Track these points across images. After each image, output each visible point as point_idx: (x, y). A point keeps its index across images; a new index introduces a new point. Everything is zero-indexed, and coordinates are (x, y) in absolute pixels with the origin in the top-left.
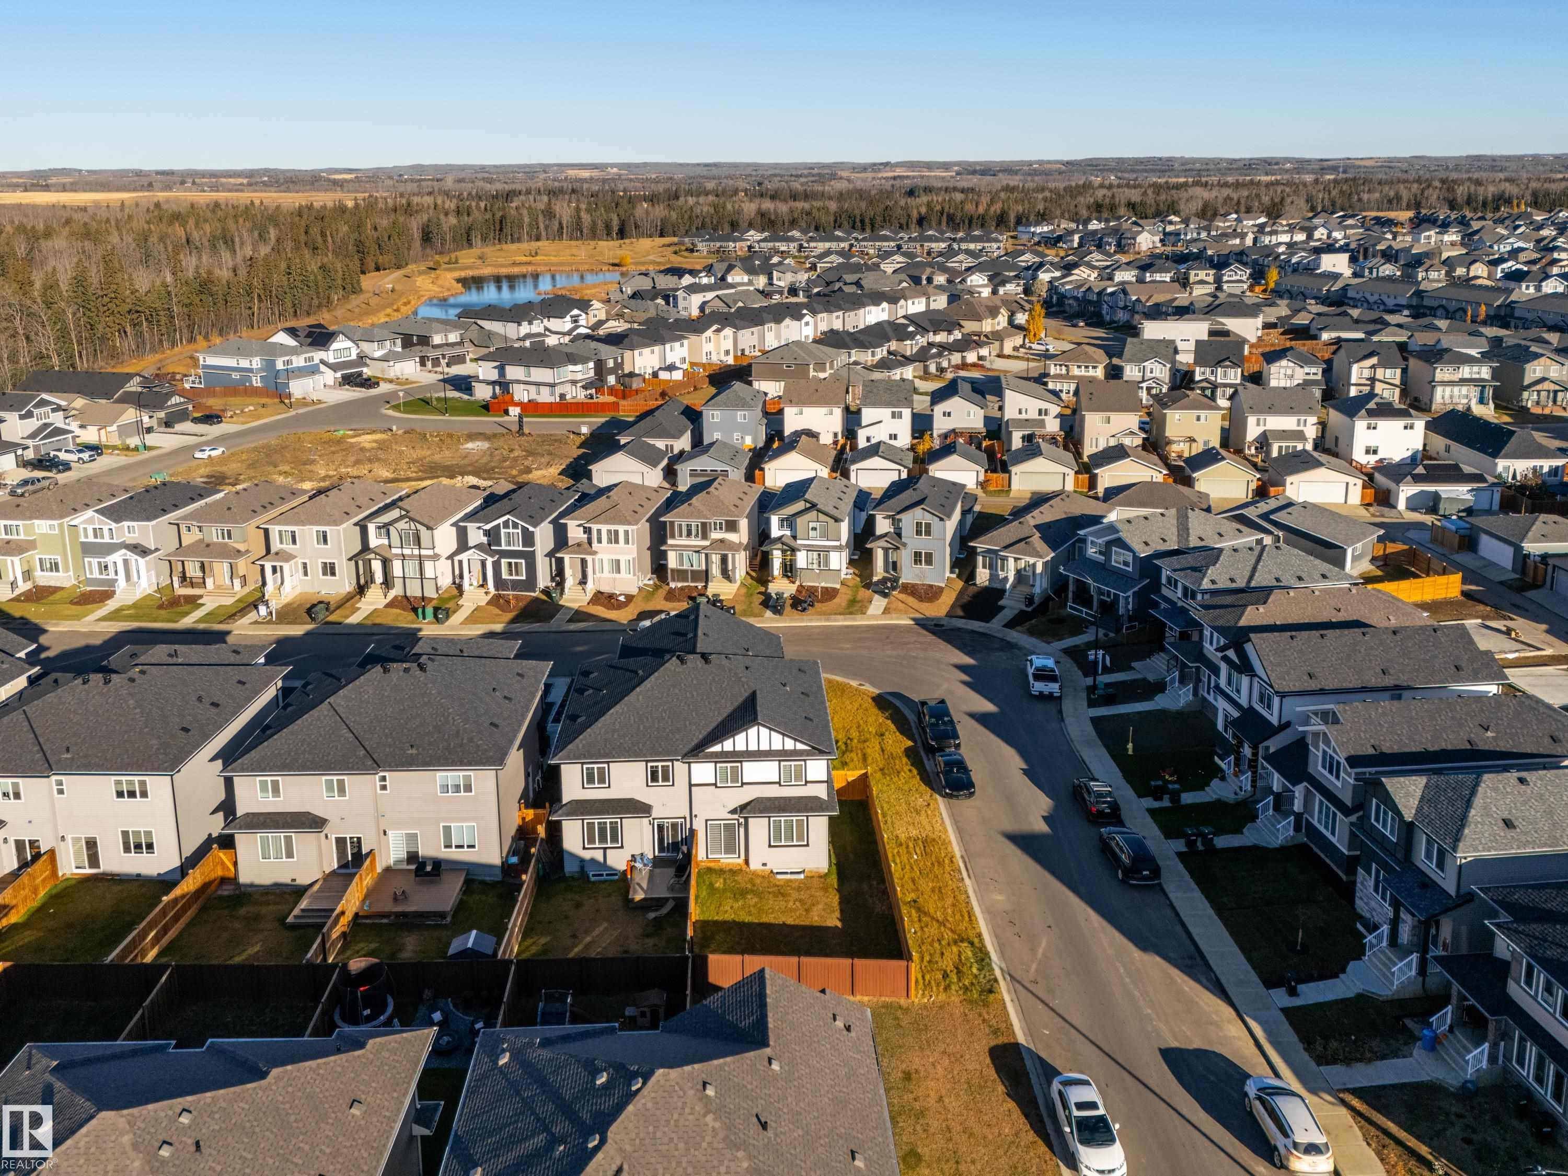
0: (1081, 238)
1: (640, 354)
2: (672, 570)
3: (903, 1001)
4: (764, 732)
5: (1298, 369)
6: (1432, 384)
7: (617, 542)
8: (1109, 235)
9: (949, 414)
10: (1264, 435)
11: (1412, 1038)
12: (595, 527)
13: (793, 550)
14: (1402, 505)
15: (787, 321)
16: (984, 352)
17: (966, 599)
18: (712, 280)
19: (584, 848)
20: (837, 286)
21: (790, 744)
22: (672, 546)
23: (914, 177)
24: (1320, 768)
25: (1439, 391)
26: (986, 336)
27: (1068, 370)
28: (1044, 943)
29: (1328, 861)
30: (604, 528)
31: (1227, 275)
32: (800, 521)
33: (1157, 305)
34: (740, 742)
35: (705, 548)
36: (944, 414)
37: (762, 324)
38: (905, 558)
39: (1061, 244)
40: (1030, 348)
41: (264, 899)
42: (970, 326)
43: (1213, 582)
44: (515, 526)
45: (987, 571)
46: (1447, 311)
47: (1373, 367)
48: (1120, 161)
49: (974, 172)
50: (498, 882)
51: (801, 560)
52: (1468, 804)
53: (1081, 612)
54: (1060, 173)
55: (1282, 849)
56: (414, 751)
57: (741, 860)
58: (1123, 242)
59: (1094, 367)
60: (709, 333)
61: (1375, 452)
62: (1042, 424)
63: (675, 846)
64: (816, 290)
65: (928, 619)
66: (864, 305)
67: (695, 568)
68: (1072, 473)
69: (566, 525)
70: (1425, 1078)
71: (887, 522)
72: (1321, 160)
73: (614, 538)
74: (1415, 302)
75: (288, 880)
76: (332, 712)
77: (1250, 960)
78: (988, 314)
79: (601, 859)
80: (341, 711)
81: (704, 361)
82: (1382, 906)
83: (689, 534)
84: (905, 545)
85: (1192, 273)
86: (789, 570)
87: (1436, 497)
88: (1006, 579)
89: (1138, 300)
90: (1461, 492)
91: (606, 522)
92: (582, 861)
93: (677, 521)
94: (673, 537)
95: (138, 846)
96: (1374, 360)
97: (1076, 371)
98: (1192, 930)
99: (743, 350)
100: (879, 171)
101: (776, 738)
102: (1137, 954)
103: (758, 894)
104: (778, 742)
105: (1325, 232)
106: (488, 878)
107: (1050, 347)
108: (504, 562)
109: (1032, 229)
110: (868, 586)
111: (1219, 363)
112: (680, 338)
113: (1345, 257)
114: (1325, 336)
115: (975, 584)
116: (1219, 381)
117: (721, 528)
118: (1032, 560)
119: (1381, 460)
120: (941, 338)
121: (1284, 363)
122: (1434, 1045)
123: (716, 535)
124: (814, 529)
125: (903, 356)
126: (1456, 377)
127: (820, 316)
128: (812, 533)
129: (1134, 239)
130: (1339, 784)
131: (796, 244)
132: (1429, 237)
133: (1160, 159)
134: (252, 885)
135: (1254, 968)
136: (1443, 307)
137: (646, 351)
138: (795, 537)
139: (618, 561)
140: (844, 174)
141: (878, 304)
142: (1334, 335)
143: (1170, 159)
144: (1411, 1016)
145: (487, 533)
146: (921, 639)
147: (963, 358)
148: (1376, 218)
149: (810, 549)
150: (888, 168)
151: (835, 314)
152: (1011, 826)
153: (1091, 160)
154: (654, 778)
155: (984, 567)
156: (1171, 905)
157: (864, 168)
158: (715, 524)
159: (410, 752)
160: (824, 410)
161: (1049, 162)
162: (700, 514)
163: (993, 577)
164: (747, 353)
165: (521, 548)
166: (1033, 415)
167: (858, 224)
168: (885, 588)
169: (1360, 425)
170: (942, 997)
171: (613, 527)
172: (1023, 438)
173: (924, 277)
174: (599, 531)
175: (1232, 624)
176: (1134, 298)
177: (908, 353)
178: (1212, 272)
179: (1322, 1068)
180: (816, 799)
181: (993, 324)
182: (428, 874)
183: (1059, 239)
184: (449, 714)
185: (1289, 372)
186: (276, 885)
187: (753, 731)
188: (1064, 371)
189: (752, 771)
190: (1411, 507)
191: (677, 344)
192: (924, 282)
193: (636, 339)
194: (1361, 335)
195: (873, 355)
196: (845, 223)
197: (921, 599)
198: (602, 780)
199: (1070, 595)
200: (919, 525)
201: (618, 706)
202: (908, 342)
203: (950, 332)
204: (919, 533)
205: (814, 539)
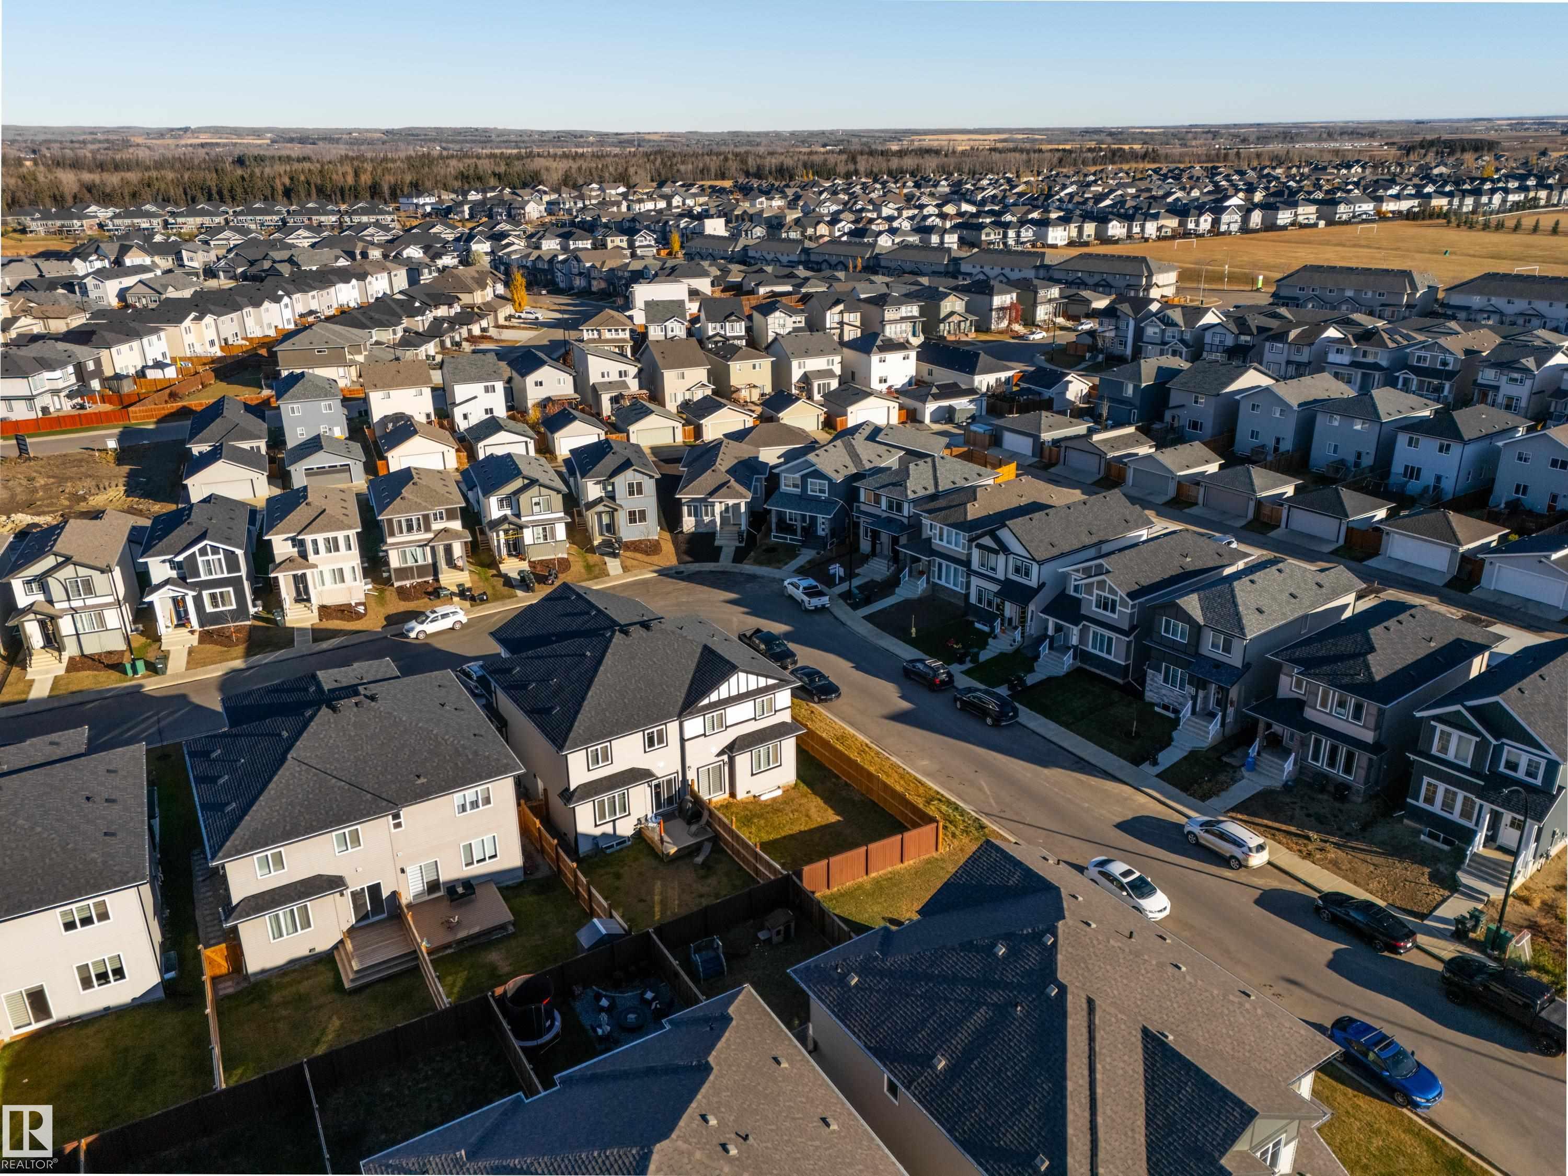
0: (471, 209)
1: (119, 353)
2: (396, 570)
3: (935, 854)
4: (742, 676)
5: (788, 318)
6: (882, 323)
7: (337, 549)
8: (498, 205)
9: (541, 384)
10: (805, 375)
11: (1235, 769)
12: (308, 538)
13: (521, 527)
14: (927, 420)
15: (266, 304)
16: (484, 323)
17: (684, 547)
18: (106, 264)
19: (596, 826)
20: (267, 265)
21: (763, 682)
22: (393, 544)
23: (225, 145)
24: (1094, 608)
25: (888, 328)
26: (479, 308)
27: (600, 334)
28: (983, 783)
29: (1104, 674)
30: (320, 538)
31: (639, 241)
32: (524, 498)
33: (612, 270)
34: (723, 691)
35: (431, 540)
36: (536, 384)
37: (241, 309)
38: (622, 518)
39: (451, 216)
40: (520, 317)
41: (286, 979)
42: (466, 298)
43: (914, 492)
44: (215, 550)
45: (693, 519)
46: (830, 265)
47: (841, 312)
48: (439, 130)
49: (291, 140)
50: (521, 884)
51: (528, 536)
52: (1236, 605)
53: (786, 539)
54: (384, 143)
55: (1068, 675)
56: (423, 780)
57: (727, 795)
58: (513, 212)
59: (623, 330)
60: (187, 322)
61: (885, 381)
62: (624, 385)
63: (670, 800)
64: (240, 270)
65: (665, 569)
66: (332, 284)
67: (421, 562)
68: (680, 425)
69: (270, 541)
70: (1259, 788)
71: (598, 487)
72: (617, 134)
73: (333, 546)
74: (803, 258)
75: (305, 952)
76: (304, 767)
77: (1112, 751)
78: (475, 286)
79: (611, 831)
80: (313, 762)
81: (188, 354)
82: (1172, 691)
83: (410, 529)
84: (621, 506)
85: (609, 239)
86: (516, 548)
87: (951, 410)
88: (713, 522)
89: (593, 266)
90: (962, 404)
91: (322, 530)
92: (595, 838)
93: (395, 518)
94: (392, 534)
95: (103, 977)
96: (841, 307)
97: (607, 335)
98: (1061, 743)
99: (226, 340)
100: (180, 137)
101: (752, 678)
102: (1046, 771)
103: (761, 816)
104: (754, 682)
105: (680, 199)
106: (510, 883)
107: (539, 315)
108: (206, 593)
109: (415, 201)
110: (592, 550)
111: (726, 318)
112: (156, 331)
113: (722, 221)
114: (762, 290)
115: (682, 532)
116: (728, 334)
117: (442, 518)
118: (736, 501)
119: (890, 387)
120: (442, 311)
121: (777, 314)
122: (1253, 768)
123: (437, 526)
124: (537, 504)
125: (417, 333)
126: (898, 317)
127: (295, 297)
128: (536, 509)
129: (523, 209)
130: (1116, 616)
131: (159, 220)
132: (761, 203)
133: (477, 130)
134: (263, 971)
135: (1119, 756)
136: (825, 261)
137: (124, 348)
138: (518, 516)
139: (341, 570)
140: (140, 140)
141: (347, 281)
142: (768, 289)
143: (485, 130)
144: (1224, 754)
145: (177, 566)
146: (677, 587)
147: (470, 331)
148: (711, 187)
149: (535, 524)
150: (189, 134)
151: (311, 294)
152: (886, 711)
153: (409, 129)
154: (651, 743)
155: (690, 515)
156: (1034, 732)
157: (161, 134)
158: (435, 515)
159: (419, 782)
160: (412, 391)
161: (367, 131)
162: (418, 507)
163: (698, 524)
164: (230, 342)
165: (226, 575)
166: (614, 377)
167: (216, 196)
168: (612, 548)
169: (875, 358)
170: (956, 842)
171: (330, 535)
172: (611, 399)
173: (358, 252)
174: (315, 542)
175: (962, 520)
176: (588, 265)
177: (421, 330)
178: (625, 238)
179: (1207, 802)
180: (783, 724)
181: (483, 296)
182: (463, 895)
183: (449, 210)
184: (436, 736)
185: (782, 322)
186: (292, 962)
187: (733, 680)
188: (596, 336)
189: (734, 713)
190: (934, 420)
191: (154, 338)
192: (359, 257)
193: (108, 336)
194: (789, 288)
195: (395, 333)
196: (199, 195)
197: (647, 553)
198: (606, 758)
199: (774, 526)
200: (631, 486)
201: (593, 688)
202: (419, 318)
203: (450, 305)
204: (631, 493)
205: (540, 513)
